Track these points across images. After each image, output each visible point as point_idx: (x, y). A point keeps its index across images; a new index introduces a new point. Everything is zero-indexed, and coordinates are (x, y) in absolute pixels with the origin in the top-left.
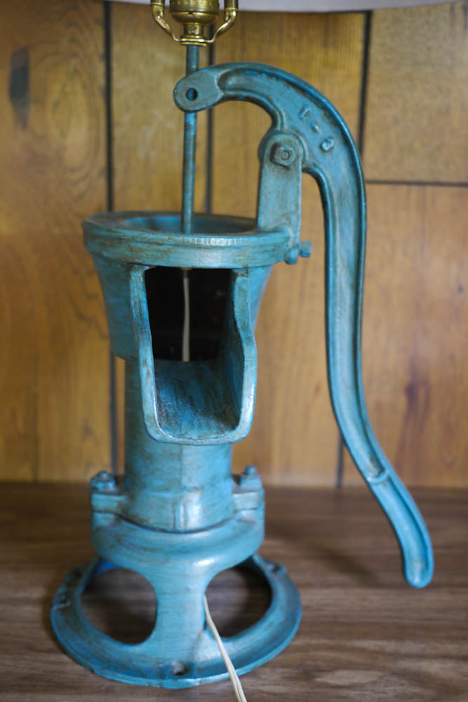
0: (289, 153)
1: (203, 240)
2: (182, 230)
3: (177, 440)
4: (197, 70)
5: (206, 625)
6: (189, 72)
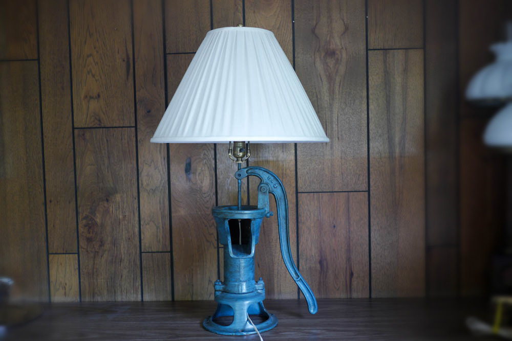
0: (265, 189)
3: (237, 257)
4: (241, 169)
5: (248, 320)
6: (239, 169)
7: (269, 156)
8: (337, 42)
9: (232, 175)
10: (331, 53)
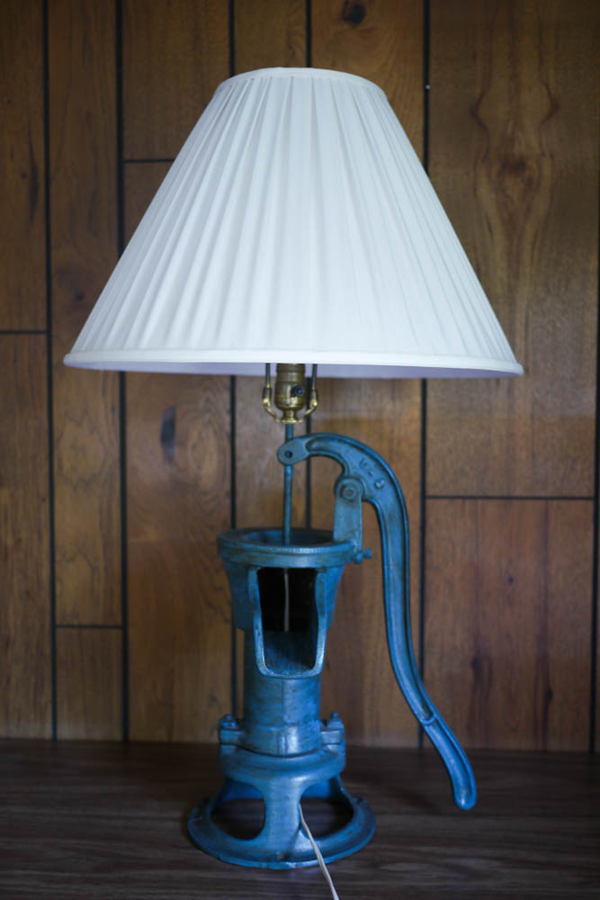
0: (352, 492)
1: (295, 550)
2: (283, 544)
3: (276, 675)
4: (292, 439)
5: (301, 826)
6: (287, 440)
7: (359, 407)
8: (529, 141)
9: (271, 452)
10: (515, 166)
